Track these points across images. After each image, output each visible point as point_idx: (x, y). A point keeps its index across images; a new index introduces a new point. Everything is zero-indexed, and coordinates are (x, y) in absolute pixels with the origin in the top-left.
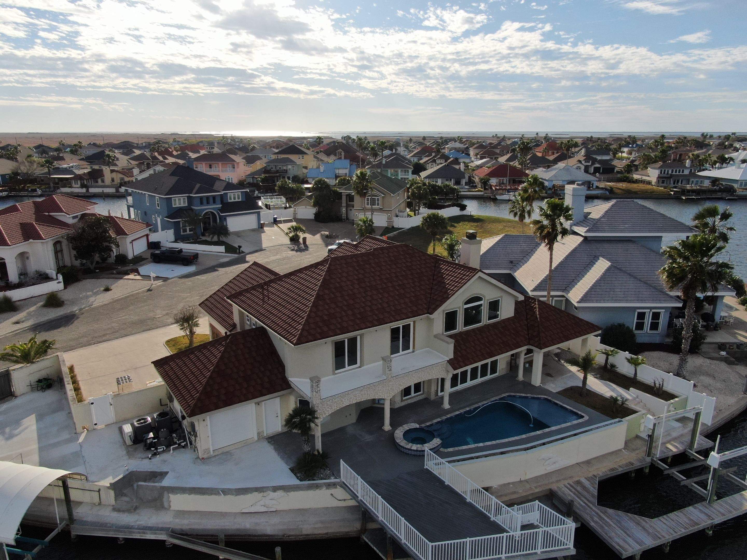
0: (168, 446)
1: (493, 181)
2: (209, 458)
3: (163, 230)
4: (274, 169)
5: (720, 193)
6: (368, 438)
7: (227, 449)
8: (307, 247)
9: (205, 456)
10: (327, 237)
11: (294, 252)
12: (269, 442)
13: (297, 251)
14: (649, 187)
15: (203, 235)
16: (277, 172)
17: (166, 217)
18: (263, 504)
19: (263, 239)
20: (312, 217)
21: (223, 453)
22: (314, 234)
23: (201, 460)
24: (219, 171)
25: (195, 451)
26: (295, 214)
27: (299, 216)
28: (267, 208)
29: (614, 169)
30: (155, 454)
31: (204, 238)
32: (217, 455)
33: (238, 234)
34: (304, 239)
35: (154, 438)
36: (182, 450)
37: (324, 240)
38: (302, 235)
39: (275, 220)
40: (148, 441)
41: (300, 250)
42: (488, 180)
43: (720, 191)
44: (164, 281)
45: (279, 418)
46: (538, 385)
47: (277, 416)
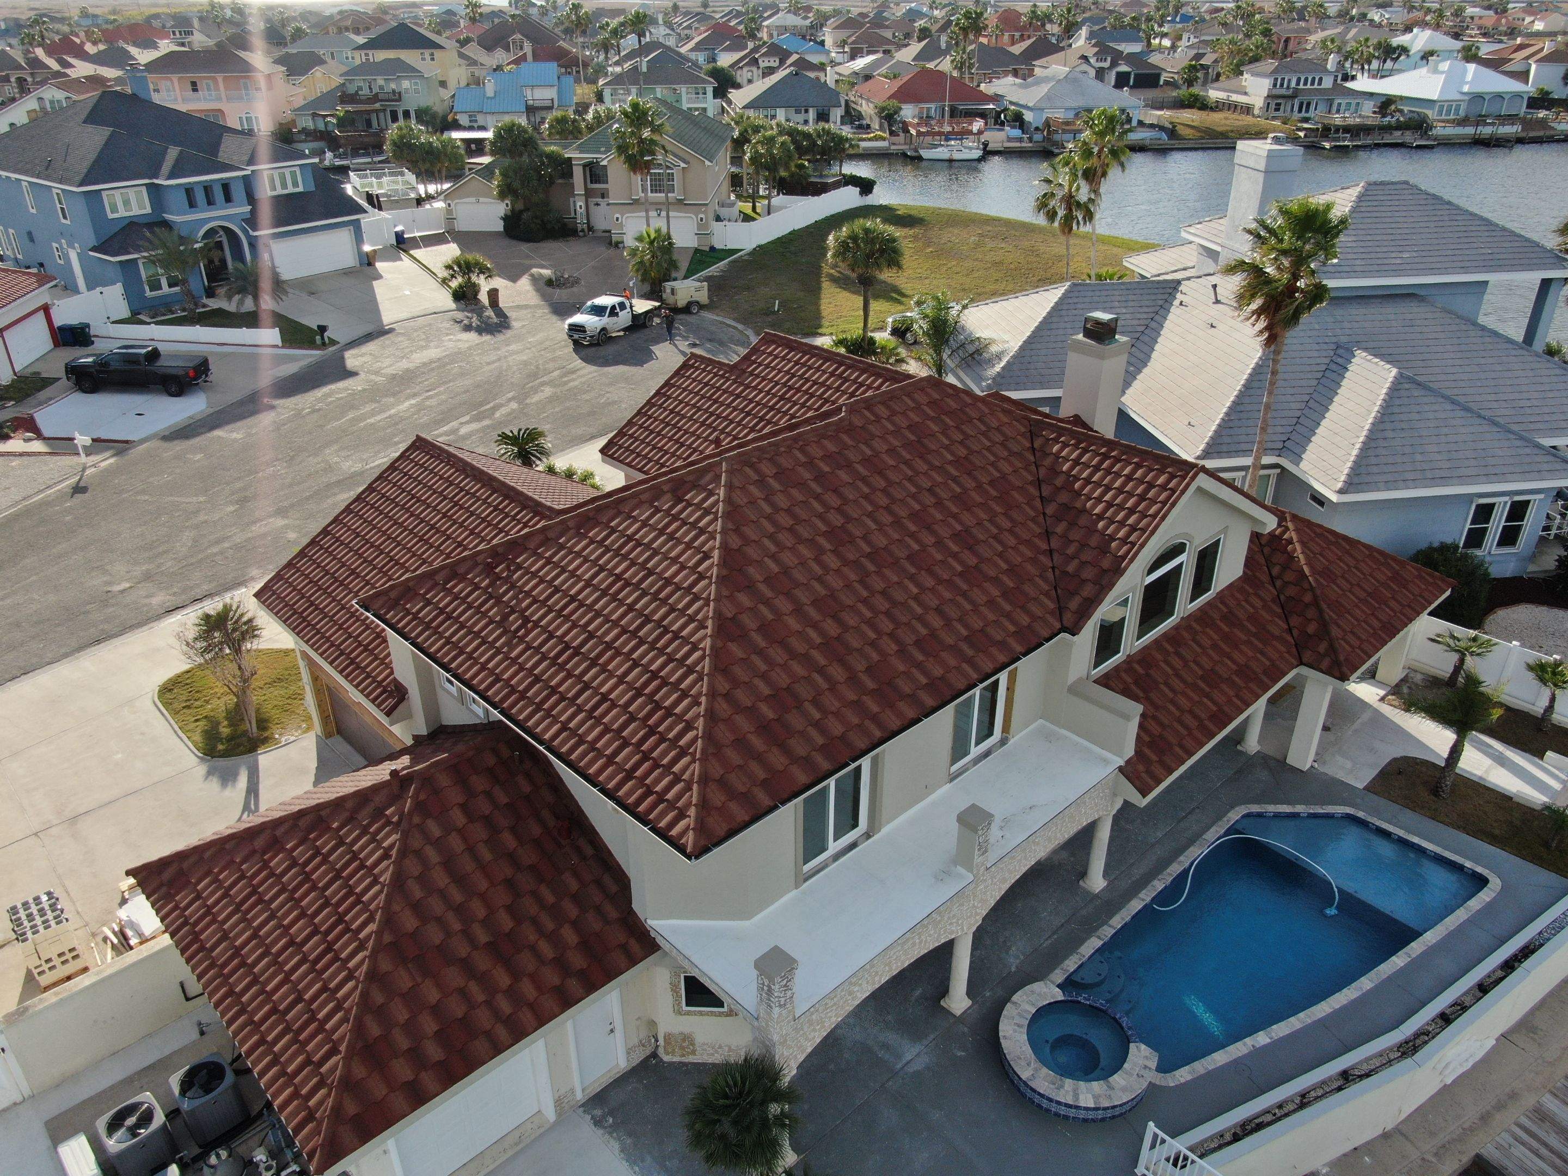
1: (908, 112)
3: (90, 287)
4: (365, 92)
5: (1399, 133)
6: (914, 1055)
8: (505, 317)
10: (549, 283)
11: (472, 336)
13: (480, 331)
14: (1248, 120)
15: (210, 293)
16: (375, 98)
17: (94, 249)
19: (378, 297)
20: (499, 226)
22: (514, 278)
24: (219, 99)
26: (450, 219)
27: (463, 225)
28: (374, 206)
29: (1158, 76)
31: (213, 304)
33: (309, 286)
34: (493, 294)
37: (544, 296)
38: (485, 285)
39: (399, 237)
41: (486, 328)
42: (897, 111)
43: (1400, 127)
44: (119, 453)
45: (619, 1033)
46: (1308, 766)
47: (612, 1031)
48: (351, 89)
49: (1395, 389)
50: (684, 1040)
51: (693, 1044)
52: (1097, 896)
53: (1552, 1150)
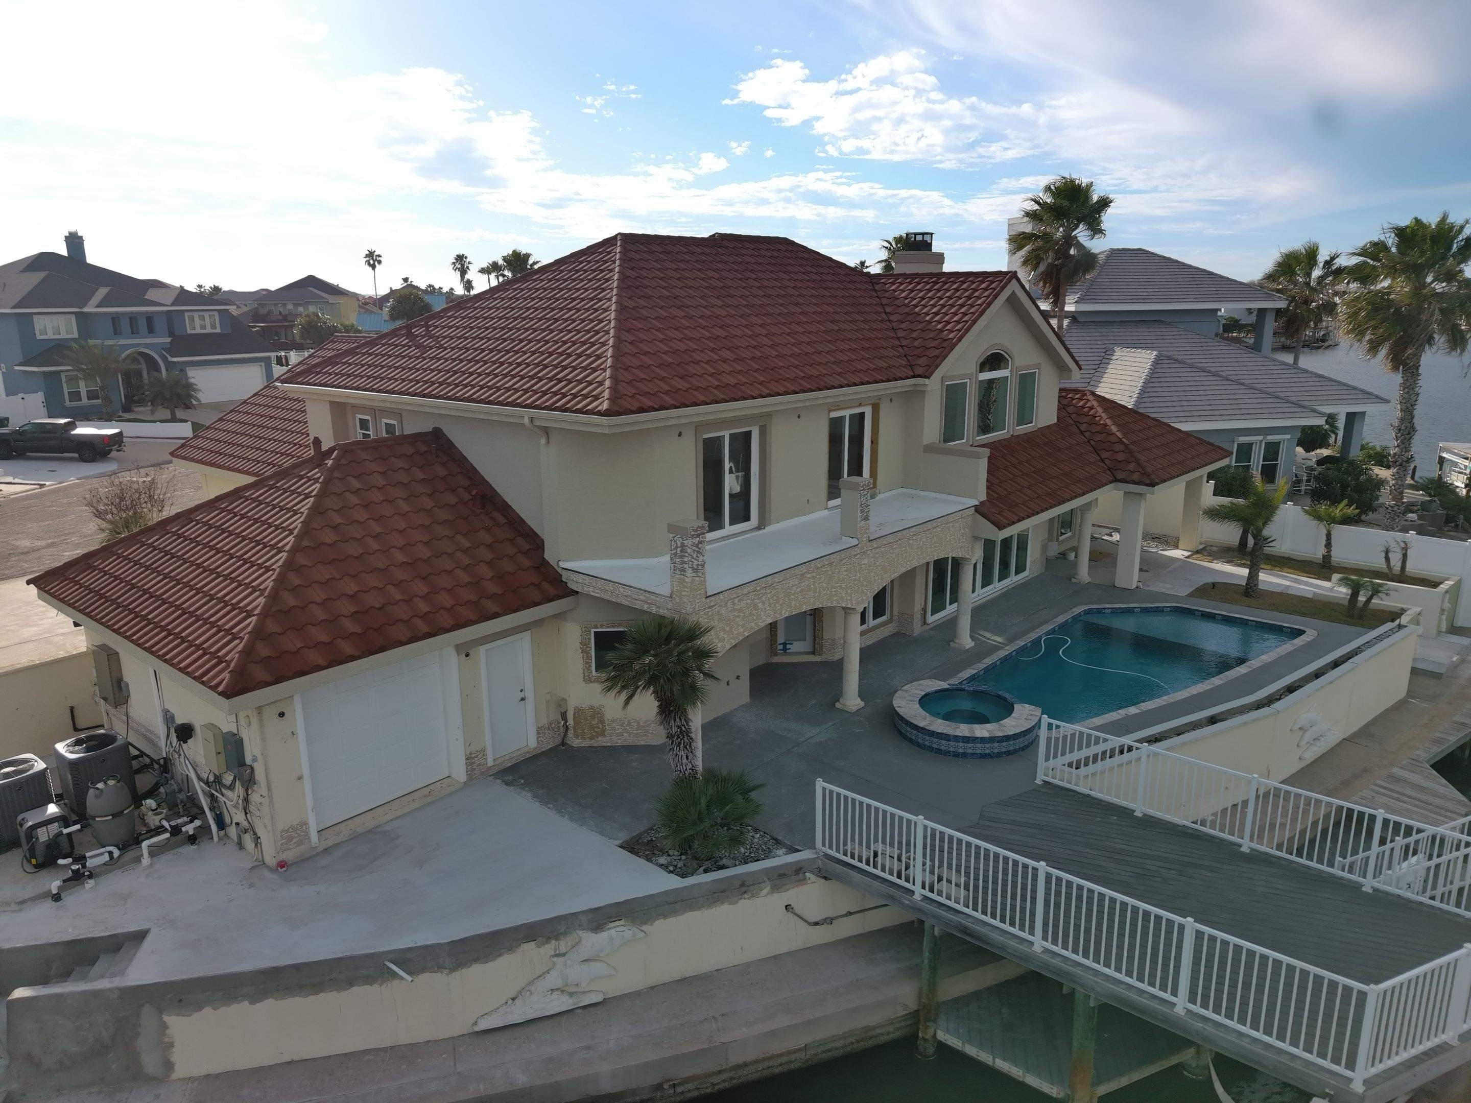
0: (130, 843)
2: (302, 861)
3: (10, 393)
6: (815, 734)
7: (369, 822)
9: (288, 856)
12: (507, 784)
15: (127, 410)
16: (285, 319)
17: (19, 364)
18: (559, 983)
21: (355, 838)
23: (273, 870)
25: (240, 845)
30: (77, 877)
32: (337, 846)
33: (218, 407)
35: (63, 820)
36: (189, 850)
40: (43, 835)
45: (530, 704)
46: (1134, 586)
47: (523, 699)
48: (263, 311)
49: (1156, 363)
50: (593, 717)
51: (602, 722)
52: (967, 650)
53: (1410, 797)
